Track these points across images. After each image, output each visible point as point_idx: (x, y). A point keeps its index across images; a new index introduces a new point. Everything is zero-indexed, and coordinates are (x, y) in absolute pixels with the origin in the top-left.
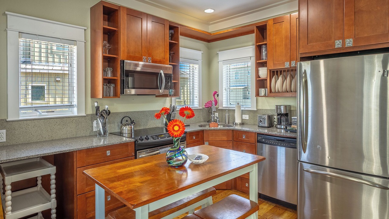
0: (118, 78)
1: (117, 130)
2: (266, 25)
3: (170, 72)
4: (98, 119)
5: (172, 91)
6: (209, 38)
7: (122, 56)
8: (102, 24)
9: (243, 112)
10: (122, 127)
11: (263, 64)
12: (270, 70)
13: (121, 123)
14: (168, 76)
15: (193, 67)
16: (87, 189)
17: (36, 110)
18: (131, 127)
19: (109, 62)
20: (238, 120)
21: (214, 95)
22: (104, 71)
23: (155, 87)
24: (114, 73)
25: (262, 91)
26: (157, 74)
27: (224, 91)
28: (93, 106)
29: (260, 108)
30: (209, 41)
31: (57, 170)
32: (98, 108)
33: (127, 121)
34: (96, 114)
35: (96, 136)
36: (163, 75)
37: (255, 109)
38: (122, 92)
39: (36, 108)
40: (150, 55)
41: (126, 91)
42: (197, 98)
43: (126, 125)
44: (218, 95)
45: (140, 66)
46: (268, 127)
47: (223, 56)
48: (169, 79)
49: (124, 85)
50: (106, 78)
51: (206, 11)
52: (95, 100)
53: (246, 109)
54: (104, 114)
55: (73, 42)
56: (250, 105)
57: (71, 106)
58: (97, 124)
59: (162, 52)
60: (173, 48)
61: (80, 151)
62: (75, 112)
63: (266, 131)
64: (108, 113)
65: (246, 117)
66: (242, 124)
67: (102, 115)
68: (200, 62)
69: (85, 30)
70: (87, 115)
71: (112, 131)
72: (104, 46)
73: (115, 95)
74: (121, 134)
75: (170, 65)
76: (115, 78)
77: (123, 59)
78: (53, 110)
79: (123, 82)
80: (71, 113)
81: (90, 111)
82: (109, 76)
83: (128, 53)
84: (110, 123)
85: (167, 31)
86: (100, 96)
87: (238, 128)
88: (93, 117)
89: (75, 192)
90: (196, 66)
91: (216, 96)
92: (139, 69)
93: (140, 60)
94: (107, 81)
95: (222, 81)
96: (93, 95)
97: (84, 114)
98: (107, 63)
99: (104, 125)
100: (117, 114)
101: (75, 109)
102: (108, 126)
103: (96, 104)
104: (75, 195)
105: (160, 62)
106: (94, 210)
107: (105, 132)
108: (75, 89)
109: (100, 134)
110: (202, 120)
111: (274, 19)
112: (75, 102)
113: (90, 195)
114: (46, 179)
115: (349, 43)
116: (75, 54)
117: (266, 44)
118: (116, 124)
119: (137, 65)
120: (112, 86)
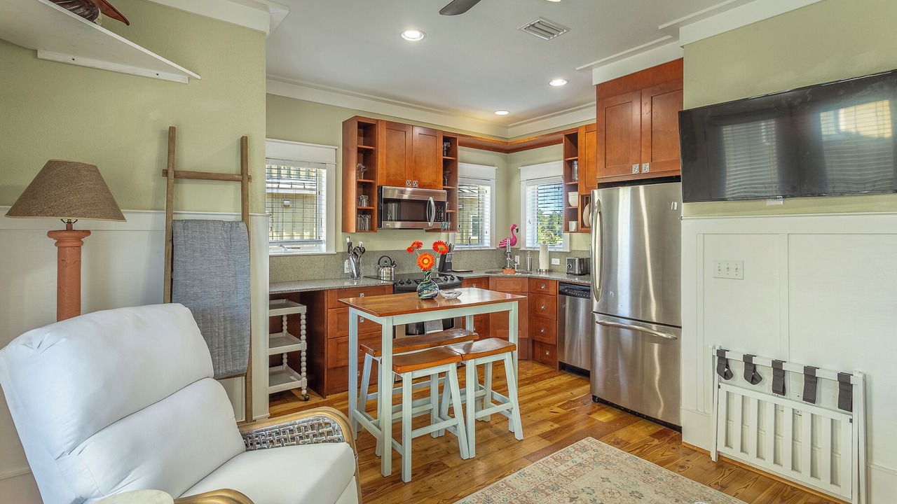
0: (375, 208)
1: (374, 273)
2: (577, 133)
3: (444, 199)
4: (351, 258)
5: (446, 225)
6: (508, 147)
7: (379, 180)
8: (356, 142)
9: (551, 255)
10: (379, 269)
11: (574, 188)
12: (582, 196)
13: (379, 264)
14: (440, 205)
15: (483, 189)
16: (338, 334)
17: (281, 246)
18: (391, 270)
19: (364, 187)
20: (543, 266)
21: (512, 230)
22: (359, 200)
23: (423, 219)
24: (370, 202)
25: (573, 225)
26: (425, 203)
27: (528, 224)
28: (344, 242)
29: (574, 248)
30: (508, 151)
31: (308, 309)
32: (350, 245)
33: (386, 262)
34: (349, 252)
35: (348, 278)
36: (433, 203)
37: (569, 251)
38: (380, 226)
39: (282, 244)
40: (415, 177)
41: (385, 224)
42: (487, 234)
43: (384, 267)
44: (517, 230)
45: (408, 193)
46: (579, 275)
47: (527, 173)
48: (441, 208)
49: (383, 216)
50: (361, 208)
51: (497, 113)
52: (347, 234)
53: (557, 250)
54: (358, 253)
55: (323, 165)
56: (562, 244)
57: (319, 242)
58: (350, 264)
59: (433, 173)
60: (449, 166)
61: (332, 290)
62: (323, 249)
63: (577, 280)
64: (363, 251)
65: (556, 261)
66: (550, 271)
67: (355, 253)
68: (493, 182)
69: (336, 149)
70: (338, 253)
71: (368, 275)
72: (358, 169)
73: (372, 229)
74: (378, 278)
75: (444, 189)
76: (371, 208)
77: (381, 184)
78: (299, 246)
79: (380, 212)
80: (318, 250)
81: (342, 249)
82: (365, 205)
83: (388, 176)
84: (364, 264)
85: (441, 145)
86: (353, 230)
87: (544, 275)
88: (344, 256)
89: (326, 335)
90: (488, 188)
91: (515, 231)
92: (406, 197)
93: (403, 185)
94: (361, 212)
95: (526, 210)
96: (345, 229)
97: (334, 252)
98: (362, 189)
99: (358, 265)
100: (374, 253)
101: (324, 246)
102: (362, 268)
103: (348, 240)
104: (326, 339)
105: (430, 186)
106: (347, 358)
107: (358, 275)
108: (324, 221)
109: (352, 276)
110: (496, 265)
111: (586, 126)
112: (324, 238)
113: (341, 341)
114: (294, 319)
115: (646, 168)
116: (324, 179)
117: (577, 160)
118: (372, 266)
119: (402, 192)
120: (367, 218)
